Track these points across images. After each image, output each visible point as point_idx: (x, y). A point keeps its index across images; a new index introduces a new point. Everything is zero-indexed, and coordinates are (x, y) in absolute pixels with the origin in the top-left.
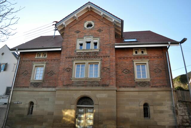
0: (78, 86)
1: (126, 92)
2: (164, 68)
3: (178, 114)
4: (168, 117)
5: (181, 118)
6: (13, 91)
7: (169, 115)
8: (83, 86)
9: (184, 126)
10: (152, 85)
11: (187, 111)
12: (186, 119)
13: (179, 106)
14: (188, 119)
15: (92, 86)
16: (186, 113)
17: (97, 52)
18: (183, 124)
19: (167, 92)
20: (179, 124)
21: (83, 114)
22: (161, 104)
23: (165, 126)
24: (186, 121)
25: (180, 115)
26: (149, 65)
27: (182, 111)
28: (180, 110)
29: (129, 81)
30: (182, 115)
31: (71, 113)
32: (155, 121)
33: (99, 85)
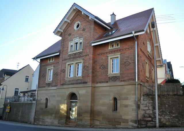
0: (69, 84)
1: (101, 88)
2: (133, 60)
3: (141, 109)
4: (131, 111)
5: (143, 112)
6: (38, 90)
7: (132, 109)
8: (72, 84)
9: (145, 121)
10: (121, 80)
11: (152, 105)
12: (149, 114)
13: (143, 100)
14: (152, 114)
15: (77, 84)
16: (150, 107)
17: (80, 52)
18: (144, 118)
19: (133, 85)
20: (140, 118)
21: (74, 107)
22: (127, 99)
23: (128, 120)
24: (148, 116)
25: (142, 110)
26: (121, 58)
27: (146, 105)
28: (144, 104)
29: (104, 77)
30: (144, 109)
31: (64, 107)
32: (121, 115)
33: (81, 83)
